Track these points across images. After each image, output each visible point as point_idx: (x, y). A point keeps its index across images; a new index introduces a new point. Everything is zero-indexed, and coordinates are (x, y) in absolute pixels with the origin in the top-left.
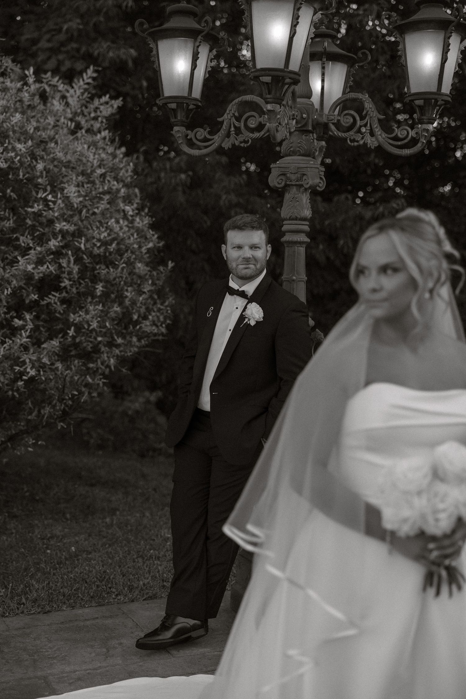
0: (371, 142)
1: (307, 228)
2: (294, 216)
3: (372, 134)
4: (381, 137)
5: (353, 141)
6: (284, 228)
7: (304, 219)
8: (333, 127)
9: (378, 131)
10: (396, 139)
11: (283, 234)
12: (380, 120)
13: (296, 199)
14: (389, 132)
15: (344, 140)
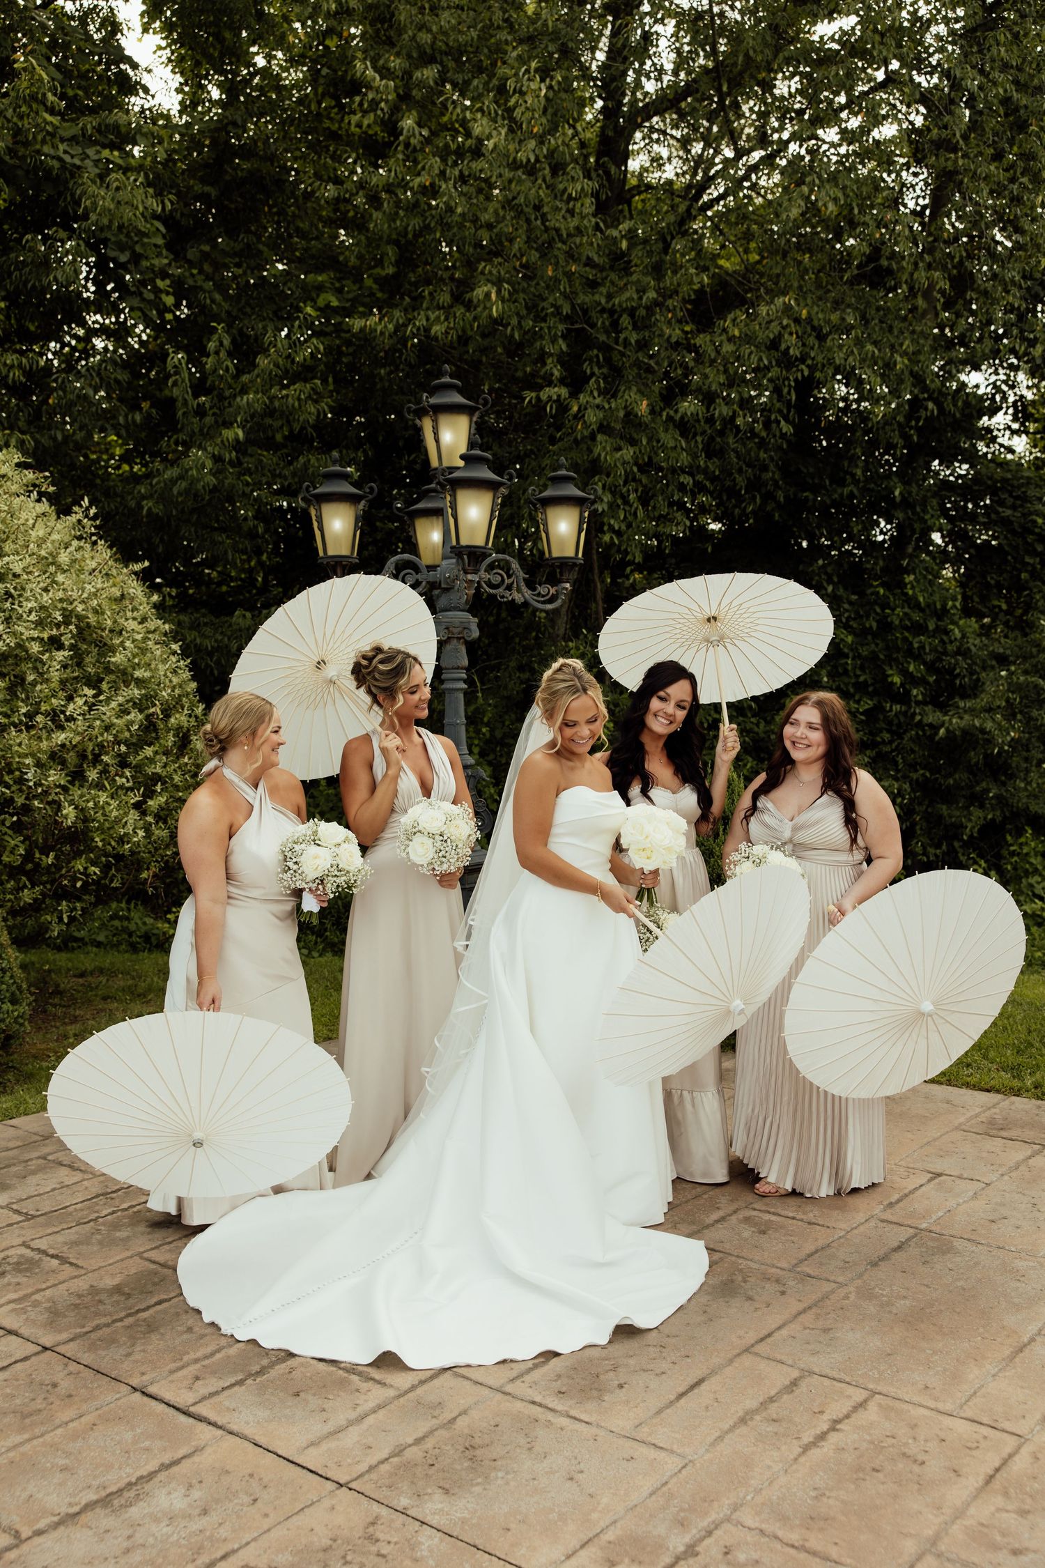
0: (518, 598)
1: (464, 676)
2: (455, 666)
3: (519, 590)
4: (528, 594)
5: (503, 597)
6: (444, 678)
7: (463, 668)
8: (484, 585)
9: (524, 589)
10: (539, 595)
12: (524, 579)
13: (456, 650)
14: (534, 589)
15: (494, 596)
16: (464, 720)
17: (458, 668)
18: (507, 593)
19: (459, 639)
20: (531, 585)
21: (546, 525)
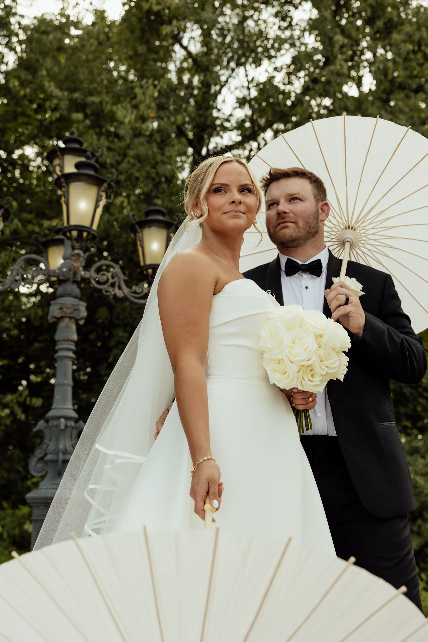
0: (119, 294)
1: (73, 348)
2: (66, 338)
3: (120, 288)
4: (126, 290)
5: (107, 291)
6: (57, 347)
7: (73, 341)
8: (93, 282)
9: (124, 287)
10: (135, 292)
11: (56, 352)
12: (125, 281)
13: (68, 327)
14: (131, 288)
15: (100, 290)
16: (71, 382)
17: (68, 340)
18: (111, 289)
19: (71, 318)
20: (129, 284)
21: (142, 241)
